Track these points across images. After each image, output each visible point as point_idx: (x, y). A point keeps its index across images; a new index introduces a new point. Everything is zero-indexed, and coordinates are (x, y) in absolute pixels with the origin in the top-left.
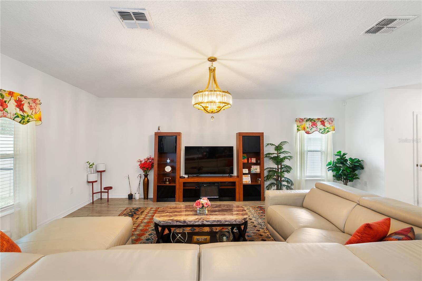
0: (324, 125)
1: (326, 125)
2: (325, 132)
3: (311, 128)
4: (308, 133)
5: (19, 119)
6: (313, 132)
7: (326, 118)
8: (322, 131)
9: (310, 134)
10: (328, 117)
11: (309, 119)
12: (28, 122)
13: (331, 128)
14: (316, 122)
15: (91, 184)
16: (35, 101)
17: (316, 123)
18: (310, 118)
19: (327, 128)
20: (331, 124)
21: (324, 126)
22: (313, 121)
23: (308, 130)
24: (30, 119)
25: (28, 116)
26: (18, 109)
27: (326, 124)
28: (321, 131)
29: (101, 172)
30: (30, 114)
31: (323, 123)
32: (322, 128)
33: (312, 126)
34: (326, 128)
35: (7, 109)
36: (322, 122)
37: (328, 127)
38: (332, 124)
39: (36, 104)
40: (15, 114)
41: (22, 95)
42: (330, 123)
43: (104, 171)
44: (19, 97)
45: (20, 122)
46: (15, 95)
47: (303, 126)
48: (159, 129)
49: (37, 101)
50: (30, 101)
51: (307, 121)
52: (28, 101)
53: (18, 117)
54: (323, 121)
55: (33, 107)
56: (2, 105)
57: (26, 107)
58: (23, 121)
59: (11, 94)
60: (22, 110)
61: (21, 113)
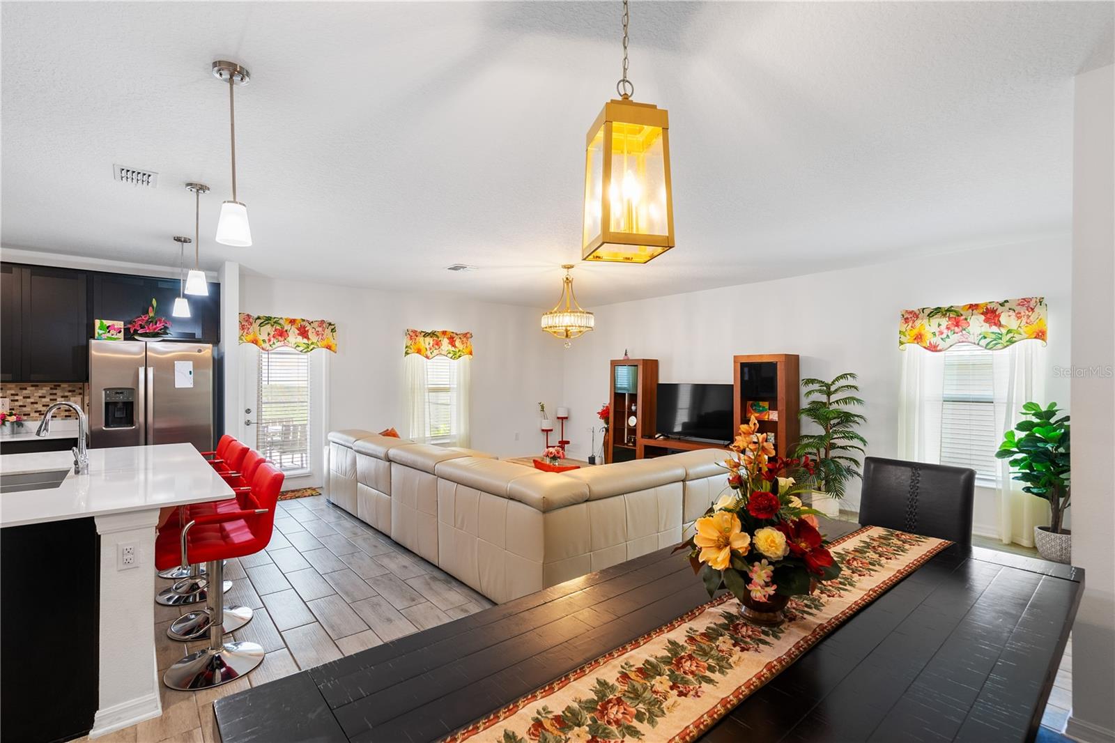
0: (999, 325)
1: (1002, 323)
2: (996, 344)
3: (944, 336)
4: (933, 348)
5: (451, 356)
6: (951, 346)
7: (1006, 301)
8: (988, 340)
9: (940, 351)
10: (1014, 295)
11: (936, 309)
12: (460, 357)
13: (1021, 331)
14: (962, 318)
15: (546, 433)
16: (465, 335)
17: (966, 319)
18: (940, 308)
19: (1009, 331)
20: (1024, 320)
21: (994, 327)
22: (951, 316)
23: (934, 340)
24: (462, 353)
25: (459, 351)
26: (450, 346)
27: (1003, 319)
28: (983, 342)
29: (562, 419)
30: (461, 349)
31: (991, 315)
32: (986, 333)
33: (948, 328)
34: (1004, 331)
35: (441, 347)
36: (989, 315)
37: (1010, 328)
38: (1029, 317)
39: (467, 338)
40: (448, 351)
41: (453, 333)
42: (1023, 314)
43: (566, 418)
44: (451, 334)
45: (451, 358)
46: (447, 333)
47: (915, 331)
48: (626, 354)
49: (468, 335)
50: (461, 336)
51: (930, 315)
52: (459, 336)
53: (450, 353)
54: (993, 311)
55: (464, 342)
56: (438, 344)
57: (458, 343)
58: (455, 356)
59: (444, 333)
60: (454, 346)
61: (453, 349)
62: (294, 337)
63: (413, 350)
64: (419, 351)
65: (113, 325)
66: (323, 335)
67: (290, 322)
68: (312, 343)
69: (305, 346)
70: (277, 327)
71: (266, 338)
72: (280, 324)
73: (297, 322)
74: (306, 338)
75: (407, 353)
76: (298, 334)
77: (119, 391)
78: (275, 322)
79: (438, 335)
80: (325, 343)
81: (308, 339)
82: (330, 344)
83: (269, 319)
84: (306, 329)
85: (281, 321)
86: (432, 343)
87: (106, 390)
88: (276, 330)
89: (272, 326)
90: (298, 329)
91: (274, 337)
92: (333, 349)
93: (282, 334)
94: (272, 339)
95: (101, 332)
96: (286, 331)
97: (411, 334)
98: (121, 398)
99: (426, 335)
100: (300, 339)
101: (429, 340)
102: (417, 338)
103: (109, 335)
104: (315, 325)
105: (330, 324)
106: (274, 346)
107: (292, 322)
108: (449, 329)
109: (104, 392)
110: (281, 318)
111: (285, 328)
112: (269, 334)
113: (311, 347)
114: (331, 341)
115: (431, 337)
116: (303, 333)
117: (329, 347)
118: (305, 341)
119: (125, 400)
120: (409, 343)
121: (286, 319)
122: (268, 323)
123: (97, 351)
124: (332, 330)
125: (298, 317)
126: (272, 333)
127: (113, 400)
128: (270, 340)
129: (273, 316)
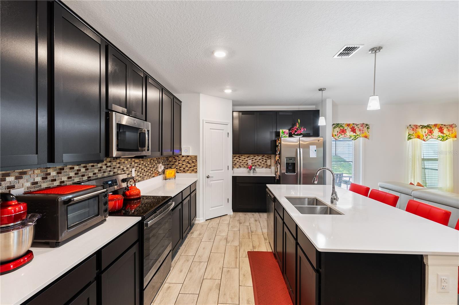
5: (440, 139)
12: (447, 139)
16: (451, 126)
24: (448, 137)
25: (446, 136)
26: (440, 133)
30: (448, 134)
35: (433, 134)
39: (453, 128)
40: (438, 136)
41: (442, 125)
44: (441, 126)
45: (441, 140)
46: (438, 125)
49: (454, 126)
50: (448, 127)
52: (446, 127)
53: (440, 137)
55: (450, 130)
56: (431, 132)
57: (445, 131)
58: (443, 139)
59: (435, 125)
60: (442, 133)
61: (442, 135)
62: (349, 133)
63: (415, 136)
64: (419, 137)
65: (285, 131)
66: (363, 131)
67: (347, 125)
68: (357, 135)
69: (354, 137)
70: (341, 128)
71: (336, 134)
72: (343, 127)
73: (351, 125)
74: (355, 132)
75: (409, 138)
76: (351, 131)
77: (290, 159)
78: (340, 126)
79: (431, 126)
80: (364, 135)
81: (356, 133)
82: (367, 135)
83: (338, 124)
84: (355, 128)
85: (343, 125)
86: (427, 131)
87: (286, 158)
88: (341, 130)
89: (339, 128)
90: (351, 129)
91: (339, 133)
92: (368, 138)
93: (343, 131)
94: (339, 134)
95: (282, 134)
96: (345, 130)
97: (413, 127)
98: (291, 161)
99: (423, 127)
100: (352, 134)
101: (426, 130)
102: (417, 129)
103: (284, 135)
104: (359, 126)
105: (367, 125)
106: (339, 137)
107: (348, 125)
108: (439, 122)
109: (285, 159)
110: (344, 124)
111: (345, 129)
112: (338, 132)
113: (357, 137)
114: (366, 133)
115: (426, 128)
116: (353, 130)
117: (366, 137)
118: (354, 134)
119: (293, 162)
120: (411, 132)
121: (346, 124)
122: (338, 127)
123: (283, 142)
124: (367, 128)
125: (351, 122)
126: (339, 131)
127: (289, 162)
128: (338, 135)
129: (340, 123)
